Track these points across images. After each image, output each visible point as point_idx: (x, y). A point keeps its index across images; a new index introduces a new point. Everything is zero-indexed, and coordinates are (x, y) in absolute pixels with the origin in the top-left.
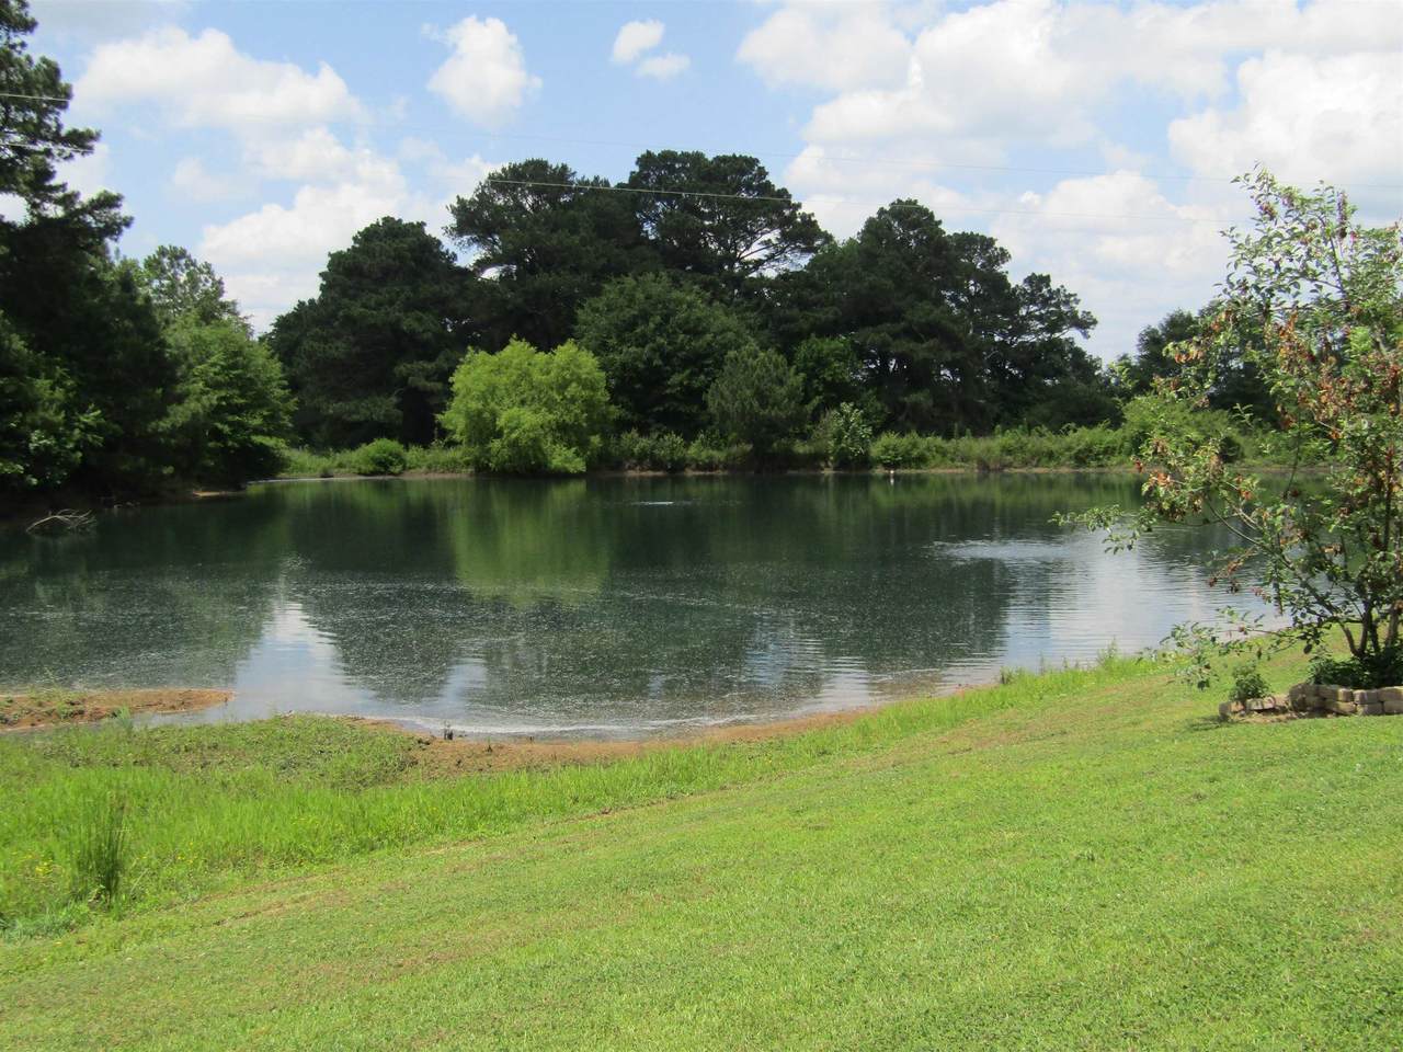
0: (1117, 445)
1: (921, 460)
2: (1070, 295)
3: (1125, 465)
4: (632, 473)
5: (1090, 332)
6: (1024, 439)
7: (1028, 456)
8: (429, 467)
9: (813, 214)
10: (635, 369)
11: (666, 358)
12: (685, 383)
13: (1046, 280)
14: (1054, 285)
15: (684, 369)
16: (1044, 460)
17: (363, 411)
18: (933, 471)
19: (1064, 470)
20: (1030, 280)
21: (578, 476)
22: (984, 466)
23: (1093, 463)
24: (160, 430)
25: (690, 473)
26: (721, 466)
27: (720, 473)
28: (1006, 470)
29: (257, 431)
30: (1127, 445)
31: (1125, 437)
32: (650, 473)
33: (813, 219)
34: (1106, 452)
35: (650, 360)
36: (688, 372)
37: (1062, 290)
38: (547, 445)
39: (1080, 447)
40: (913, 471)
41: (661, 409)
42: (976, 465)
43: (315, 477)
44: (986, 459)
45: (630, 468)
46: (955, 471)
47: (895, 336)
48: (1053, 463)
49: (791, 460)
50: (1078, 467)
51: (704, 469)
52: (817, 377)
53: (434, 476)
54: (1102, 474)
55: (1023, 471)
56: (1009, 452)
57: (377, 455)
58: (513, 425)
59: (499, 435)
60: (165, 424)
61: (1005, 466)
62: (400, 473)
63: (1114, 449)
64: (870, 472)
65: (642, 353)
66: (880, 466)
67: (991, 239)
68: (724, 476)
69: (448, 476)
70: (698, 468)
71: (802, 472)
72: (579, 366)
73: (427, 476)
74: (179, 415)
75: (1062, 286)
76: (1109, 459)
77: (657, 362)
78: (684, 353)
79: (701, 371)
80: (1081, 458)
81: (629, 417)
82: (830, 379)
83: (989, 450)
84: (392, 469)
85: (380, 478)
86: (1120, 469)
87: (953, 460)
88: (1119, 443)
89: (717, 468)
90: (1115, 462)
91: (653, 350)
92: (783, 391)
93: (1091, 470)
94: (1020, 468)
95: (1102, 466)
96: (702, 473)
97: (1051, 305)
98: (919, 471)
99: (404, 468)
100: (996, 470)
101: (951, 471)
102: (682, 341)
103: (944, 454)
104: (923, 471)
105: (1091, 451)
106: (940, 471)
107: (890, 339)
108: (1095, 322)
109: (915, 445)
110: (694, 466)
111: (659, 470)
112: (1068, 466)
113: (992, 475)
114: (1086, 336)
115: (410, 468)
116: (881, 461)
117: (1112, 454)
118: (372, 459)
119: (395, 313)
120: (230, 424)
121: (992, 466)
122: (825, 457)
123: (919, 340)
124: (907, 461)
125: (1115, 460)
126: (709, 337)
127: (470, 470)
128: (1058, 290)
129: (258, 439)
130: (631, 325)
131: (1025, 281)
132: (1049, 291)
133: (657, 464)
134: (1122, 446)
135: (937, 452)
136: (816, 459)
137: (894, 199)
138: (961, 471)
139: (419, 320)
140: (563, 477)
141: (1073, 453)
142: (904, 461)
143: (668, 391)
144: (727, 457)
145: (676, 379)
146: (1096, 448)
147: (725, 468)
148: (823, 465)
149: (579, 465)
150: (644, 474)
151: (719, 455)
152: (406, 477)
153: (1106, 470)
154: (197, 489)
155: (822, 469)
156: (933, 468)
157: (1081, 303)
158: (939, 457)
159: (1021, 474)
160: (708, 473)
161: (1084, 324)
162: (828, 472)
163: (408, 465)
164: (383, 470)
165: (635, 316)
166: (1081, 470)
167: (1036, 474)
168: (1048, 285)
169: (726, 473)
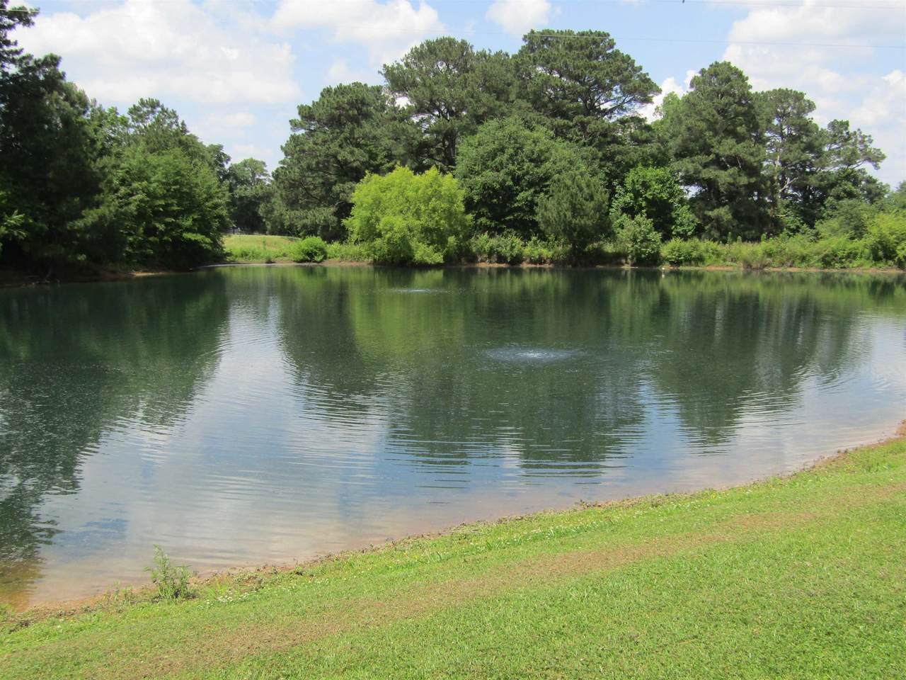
0: (859, 251)
1: (700, 259)
2: (865, 136)
3: (864, 268)
4: (482, 265)
5: (880, 164)
6: (783, 245)
7: (784, 258)
8: (342, 257)
9: (647, 74)
10: (493, 189)
11: (517, 180)
12: (529, 199)
13: (845, 125)
14: (851, 129)
15: (530, 188)
16: (797, 262)
17: (310, 216)
18: (708, 268)
19: (812, 270)
20: (833, 125)
21: (437, 266)
22: (748, 265)
23: (838, 265)
24: (76, 228)
25: (525, 266)
26: (548, 261)
27: (547, 266)
28: (766, 269)
29: (189, 230)
30: (867, 251)
31: (866, 245)
32: (496, 265)
33: (648, 77)
34: (848, 256)
35: (504, 181)
36: (532, 190)
37: (858, 133)
38: (413, 244)
39: (827, 252)
40: (692, 268)
41: (512, 217)
42: (742, 264)
43: (262, 263)
44: (751, 261)
45: (482, 261)
46: (726, 269)
47: (706, 166)
48: (804, 265)
49: (600, 256)
50: (824, 268)
51: (535, 263)
52: (641, 196)
53: (344, 264)
54: (844, 274)
55: (780, 270)
56: (770, 255)
57: (306, 248)
58: (388, 228)
59: (379, 235)
60: (79, 224)
61: (765, 266)
62: (321, 261)
63: (856, 254)
64: (659, 268)
65: (498, 176)
66: (667, 263)
67: (801, 93)
68: (550, 268)
69: (355, 264)
70: (532, 262)
71: (607, 267)
72: (440, 186)
73: (340, 264)
74: (91, 216)
75: (859, 130)
76: (851, 262)
77: (510, 183)
78: (529, 176)
79: (542, 191)
80: (827, 261)
81: (488, 223)
82: (650, 197)
83: (754, 253)
84: (316, 258)
85: (306, 264)
86: (859, 271)
87: (725, 260)
88: (860, 249)
89: (545, 262)
90: (855, 265)
91: (507, 174)
92: (591, 204)
93: (834, 271)
94: (778, 267)
95: (844, 267)
96: (533, 266)
97: (849, 144)
98: (697, 268)
99: (325, 258)
100: (757, 269)
101: (722, 269)
102: (528, 167)
103: (718, 255)
104: (701, 268)
105: (836, 256)
106: (713, 268)
107: (701, 168)
108: (883, 157)
109: (695, 248)
110: (528, 260)
111: (503, 263)
112: (816, 267)
113: (754, 273)
114: (877, 167)
115: (330, 258)
116: (668, 260)
117: (854, 258)
118: (303, 251)
119: (334, 147)
120: (167, 224)
121: (754, 266)
122: (625, 256)
123: (725, 168)
124: (689, 260)
125: (856, 263)
126: (548, 165)
127: (370, 260)
128: (855, 133)
129: (189, 236)
130: (493, 155)
131: (829, 126)
132: (848, 133)
133: (501, 259)
134: (862, 252)
135: (713, 253)
136: (618, 257)
137: (713, 62)
138: (730, 269)
139: (352, 153)
140: (424, 267)
141: (821, 256)
142: (686, 260)
143: (516, 205)
144: (553, 255)
145: (522, 195)
146: (840, 254)
147: (551, 263)
148: (624, 261)
149: (439, 258)
150: (491, 265)
151: (546, 253)
152: (326, 264)
153: (847, 271)
154: (137, 270)
155: (623, 265)
156: (708, 266)
157: (873, 142)
158: (714, 257)
159: (778, 272)
160: (538, 266)
161: (876, 158)
162: (627, 267)
163: (328, 256)
164: (309, 259)
165: (494, 150)
166: (826, 270)
167: (791, 273)
168: (846, 129)
169: (551, 266)
